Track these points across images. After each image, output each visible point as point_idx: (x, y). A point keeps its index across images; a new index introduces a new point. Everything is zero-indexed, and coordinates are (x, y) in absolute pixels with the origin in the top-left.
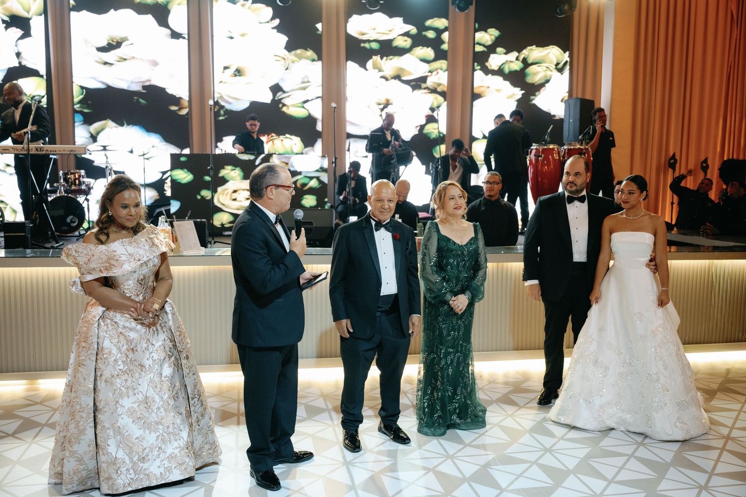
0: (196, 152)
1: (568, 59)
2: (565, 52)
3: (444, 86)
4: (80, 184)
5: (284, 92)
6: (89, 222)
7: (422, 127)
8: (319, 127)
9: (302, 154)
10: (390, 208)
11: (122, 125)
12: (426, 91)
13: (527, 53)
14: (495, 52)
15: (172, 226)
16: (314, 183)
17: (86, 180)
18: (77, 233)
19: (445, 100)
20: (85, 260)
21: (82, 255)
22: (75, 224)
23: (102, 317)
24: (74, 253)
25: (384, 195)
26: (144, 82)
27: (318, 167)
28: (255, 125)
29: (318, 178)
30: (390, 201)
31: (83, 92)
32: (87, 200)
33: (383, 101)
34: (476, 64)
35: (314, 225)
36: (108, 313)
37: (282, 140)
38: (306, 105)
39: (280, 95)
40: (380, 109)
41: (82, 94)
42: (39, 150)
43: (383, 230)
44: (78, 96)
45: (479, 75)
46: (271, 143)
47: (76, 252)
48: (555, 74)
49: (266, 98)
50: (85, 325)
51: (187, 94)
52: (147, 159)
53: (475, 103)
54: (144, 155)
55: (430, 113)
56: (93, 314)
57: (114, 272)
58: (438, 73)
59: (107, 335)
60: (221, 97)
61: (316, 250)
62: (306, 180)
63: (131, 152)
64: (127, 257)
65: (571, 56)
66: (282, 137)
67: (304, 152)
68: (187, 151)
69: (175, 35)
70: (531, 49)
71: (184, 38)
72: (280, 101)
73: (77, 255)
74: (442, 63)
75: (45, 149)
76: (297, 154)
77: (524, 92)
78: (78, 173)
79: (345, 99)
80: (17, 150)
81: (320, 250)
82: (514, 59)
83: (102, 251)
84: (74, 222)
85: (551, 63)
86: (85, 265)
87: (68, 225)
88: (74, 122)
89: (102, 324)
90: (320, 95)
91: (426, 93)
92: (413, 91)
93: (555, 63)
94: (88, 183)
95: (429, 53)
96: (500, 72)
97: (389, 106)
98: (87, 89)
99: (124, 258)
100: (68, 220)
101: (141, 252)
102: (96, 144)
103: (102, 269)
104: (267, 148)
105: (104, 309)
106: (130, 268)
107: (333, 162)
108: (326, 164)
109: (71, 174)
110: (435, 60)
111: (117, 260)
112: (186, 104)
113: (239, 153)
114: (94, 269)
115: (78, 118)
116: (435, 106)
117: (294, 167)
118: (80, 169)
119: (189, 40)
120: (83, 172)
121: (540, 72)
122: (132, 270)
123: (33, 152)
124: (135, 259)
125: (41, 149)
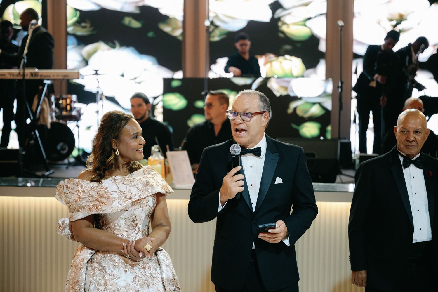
0: (189, 75)
4: (72, 109)
5: (285, 9)
6: (79, 150)
8: (322, 47)
9: (303, 77)
10: (415, 140)
11: (114, 47)
15: (165, 157)
16: (316, 110)
17: (77, 105)
18: (66, 161)
20: (75, 197)
21: (73, 192)
22: (65, 152)
23: (90, 261)
24: (65, 190)
25: (411, 126)
26: (137, 2)
27: (320, 92)
28: (246, 45)
29: (320, 104)
30: (416, 132)
31: (76, 14)
32: (78, 126)
33: (397, 17)
35: (317, 157)
36: (97, 256)
37: (281, 62)
38: (308, 23)
39: (279, 13)
40: (392, 25)
41: (75, 16)
42: (34, 75)
43: (412, 167)
44: (71, 18)
46: (268, 65)
47: (67, 188)
49: (265, 16)
50: (74, 270)
51: (182, 13)
52: (139, 83)
54: (135, 79)
56: (81, 258)
57: (104, 209)
59: (93, 281)
60: (217, 16)
61: (318, 185)
62: (307, 107)
63: (123, 76)
64: (118, 195)
66: (281, 58)
67: (305, 75)
68: (179, 75)
72: (279, 19)
73: (67, 192)
75: (39, 74)
76: (297, 77)
78: (69, 98)
79: (353, 15)
80: (13, 75)
81: (323, 186)
83: (93, 189)
84: (64, 149)
86: (74, 203)
87: (58, 152)
88: (66, 45)
89: (89, 268)
90: (325, 11)
92: (431, 4)
94: (79, 109)
97: (403, 23)
98: (81, 11)
99: (115, 195)
100: (59, 147)
101: (134, 190)
102: (87, 67)
103: (92, 207)
104: (264, 71)
105: (93, 252)
106: (120, 206)
107: (338, 87)
108: (330, 88)
109: (63, 99)
111: (108, 198)
112: (180, 24)
113: (234, 76)
114: (83, 208)
115: (71, 41)
117: (293, 91)
118: (72, 94)
120: (74, 97)
122: (123, 208)
123: (28, 77)
124: (125, 197)
125: (36, 74)
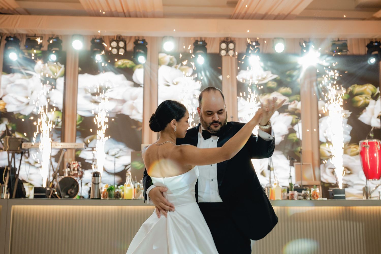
1: (379, 92)
2: (377, 88)
3: (299, 110)
7: (286, 136)
12: (287, 113)
13: (352, 89)
19: (300, 119)
26: (117, 112)
32: (81, 180)
41: (81, 120)
45: (321, 103)
48: (372, 101)
51: (142, 118)
52: (117, 158)
53: (320, 120)
54: (115, 155)
55: (291, 127)
58: (295, 102)
69: (137, 85)
70: (354, 87)
71: (141, 87)
74: (297, 96)
77: (351, 113)
78: (77, 163)
82: (343, 93)
84: (72, 193)
85: (368, 94)
88: (76, 136)
91: (287, 115)
92: (280, 114)
93: (371, 94)
95: (288, 90)
98: (84, 117)
109: (73, 164)
110: (292, 94)
116: (294, 122)
119: (144, 87)
121: (361, 100)
123: (54, 147)
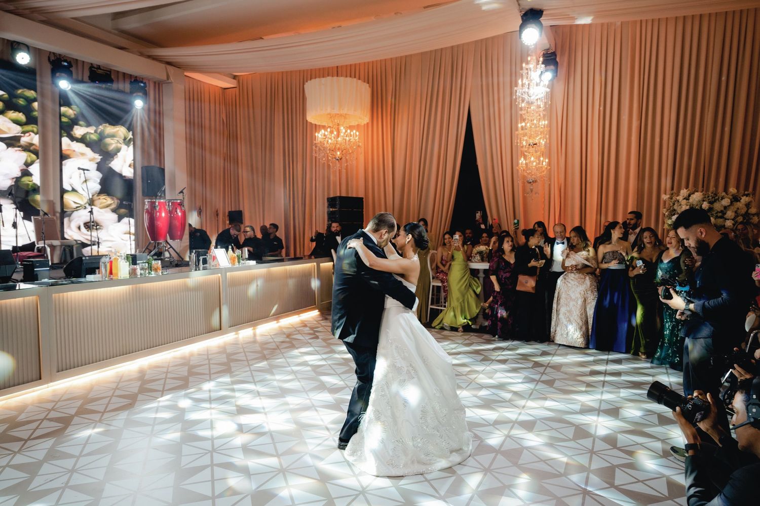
1: (132, 137)
2: (129, 131)
3: (36, 146)
7: (18, 180)
13: (102, 128)
14: (77, 124)
19: (38, 158)
34: (63, 131)
45: (65, 140)
48: (124, 147)
53: (63, 162)
55: (25, 167)
58: (30, 135)
65: (133, 135)
70: (106, 126)
74: (33, 127)
77: (102, 157)
82: (93, 132)
85: (120, 137)
91: (19, 150)
92: (8, 148)
93: (123, 138)
95: (21, 117)
96: (82, 140)
110: (26, 124)
116: (29, 161)
121: (112, 144)
